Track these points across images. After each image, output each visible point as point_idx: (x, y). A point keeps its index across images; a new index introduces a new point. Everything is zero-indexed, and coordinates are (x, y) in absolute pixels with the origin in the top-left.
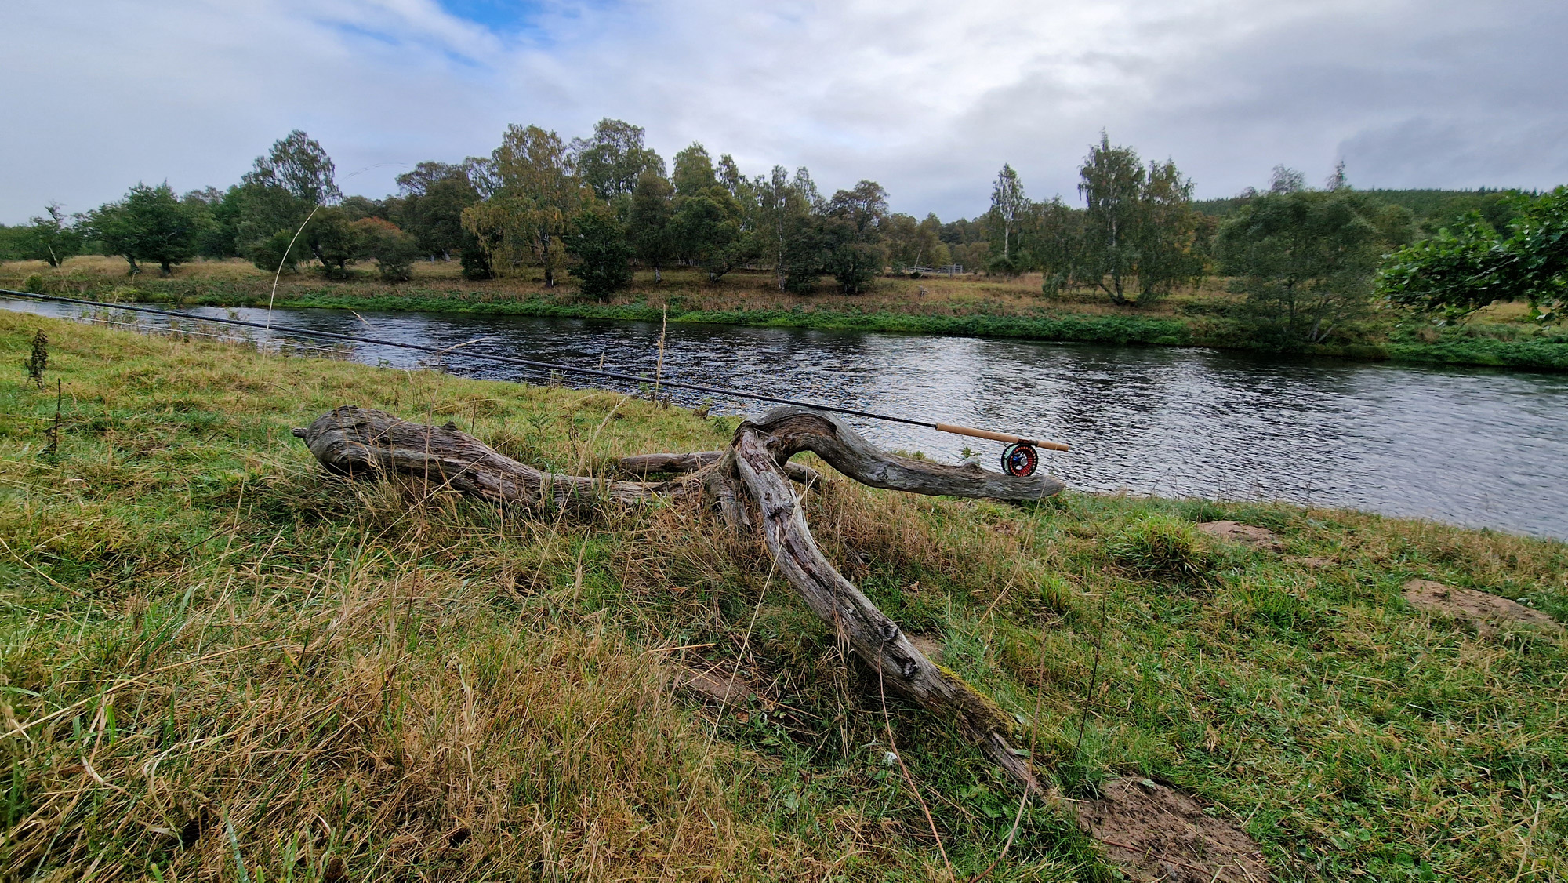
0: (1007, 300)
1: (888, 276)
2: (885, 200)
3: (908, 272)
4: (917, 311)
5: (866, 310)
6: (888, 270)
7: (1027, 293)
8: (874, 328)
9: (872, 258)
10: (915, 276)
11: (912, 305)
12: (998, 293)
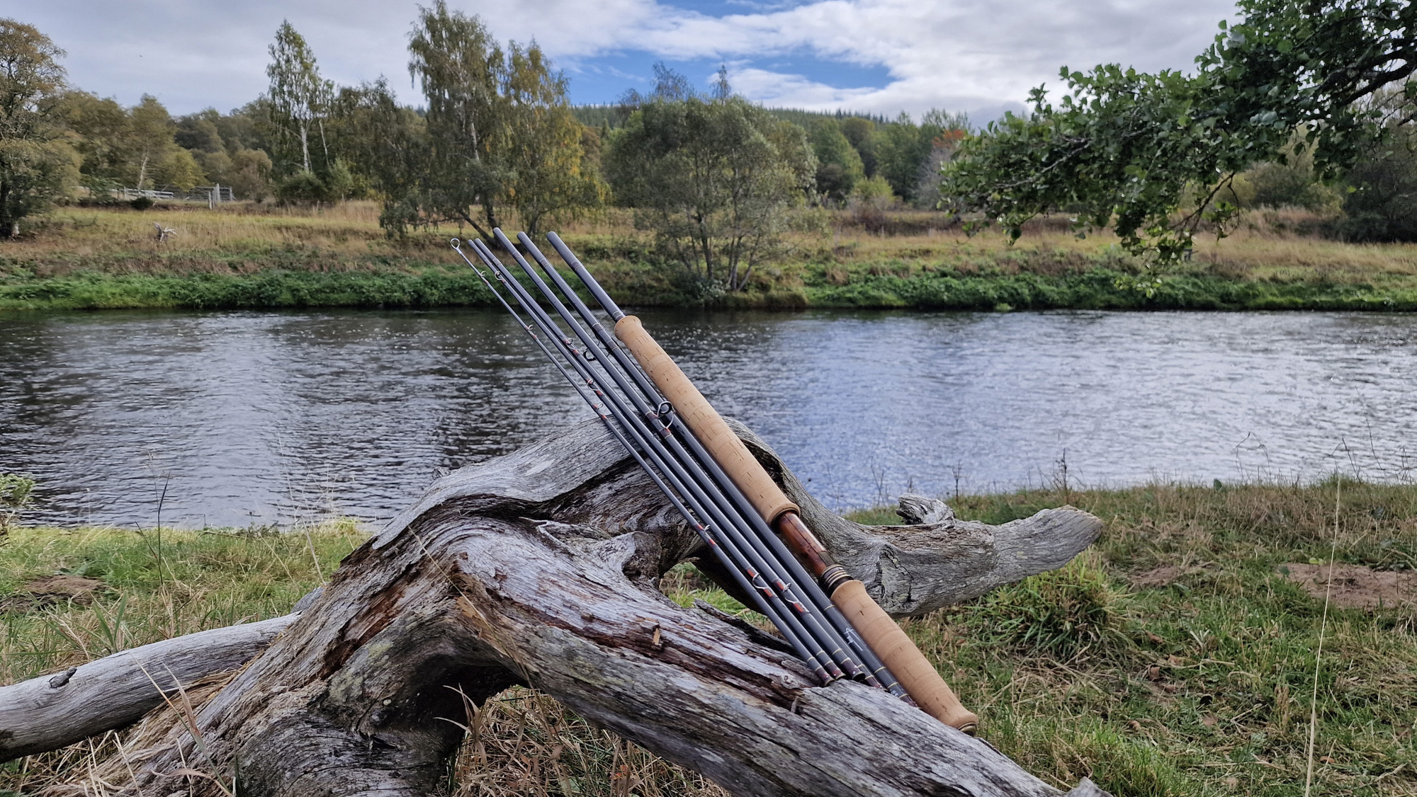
0: (325, 244)
1: (83, 204)
2: (56, 60)
3: (127, 196)
4: (158, 269)
5: (47, 270)
6: (82, 192)
7: (355, 233)
8: (68, 303)
9: (44, 168)
10: (141, 205)
11: (146, 257)
12: (309, 233)
